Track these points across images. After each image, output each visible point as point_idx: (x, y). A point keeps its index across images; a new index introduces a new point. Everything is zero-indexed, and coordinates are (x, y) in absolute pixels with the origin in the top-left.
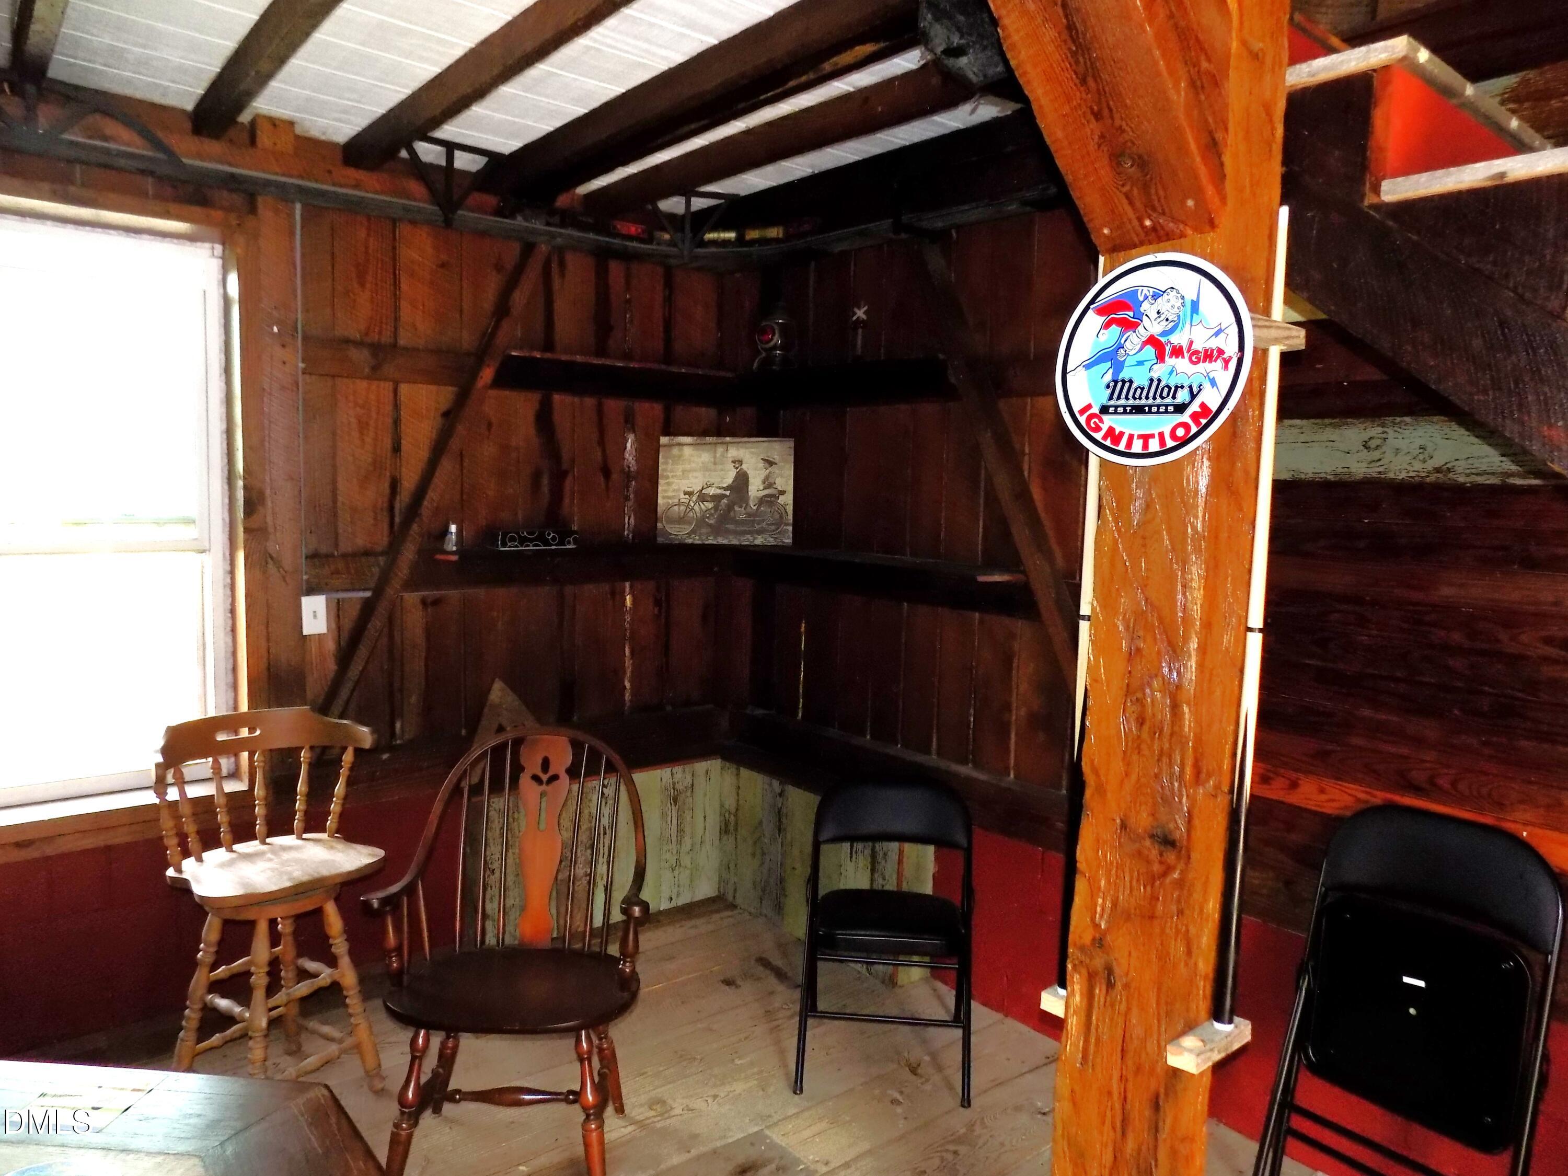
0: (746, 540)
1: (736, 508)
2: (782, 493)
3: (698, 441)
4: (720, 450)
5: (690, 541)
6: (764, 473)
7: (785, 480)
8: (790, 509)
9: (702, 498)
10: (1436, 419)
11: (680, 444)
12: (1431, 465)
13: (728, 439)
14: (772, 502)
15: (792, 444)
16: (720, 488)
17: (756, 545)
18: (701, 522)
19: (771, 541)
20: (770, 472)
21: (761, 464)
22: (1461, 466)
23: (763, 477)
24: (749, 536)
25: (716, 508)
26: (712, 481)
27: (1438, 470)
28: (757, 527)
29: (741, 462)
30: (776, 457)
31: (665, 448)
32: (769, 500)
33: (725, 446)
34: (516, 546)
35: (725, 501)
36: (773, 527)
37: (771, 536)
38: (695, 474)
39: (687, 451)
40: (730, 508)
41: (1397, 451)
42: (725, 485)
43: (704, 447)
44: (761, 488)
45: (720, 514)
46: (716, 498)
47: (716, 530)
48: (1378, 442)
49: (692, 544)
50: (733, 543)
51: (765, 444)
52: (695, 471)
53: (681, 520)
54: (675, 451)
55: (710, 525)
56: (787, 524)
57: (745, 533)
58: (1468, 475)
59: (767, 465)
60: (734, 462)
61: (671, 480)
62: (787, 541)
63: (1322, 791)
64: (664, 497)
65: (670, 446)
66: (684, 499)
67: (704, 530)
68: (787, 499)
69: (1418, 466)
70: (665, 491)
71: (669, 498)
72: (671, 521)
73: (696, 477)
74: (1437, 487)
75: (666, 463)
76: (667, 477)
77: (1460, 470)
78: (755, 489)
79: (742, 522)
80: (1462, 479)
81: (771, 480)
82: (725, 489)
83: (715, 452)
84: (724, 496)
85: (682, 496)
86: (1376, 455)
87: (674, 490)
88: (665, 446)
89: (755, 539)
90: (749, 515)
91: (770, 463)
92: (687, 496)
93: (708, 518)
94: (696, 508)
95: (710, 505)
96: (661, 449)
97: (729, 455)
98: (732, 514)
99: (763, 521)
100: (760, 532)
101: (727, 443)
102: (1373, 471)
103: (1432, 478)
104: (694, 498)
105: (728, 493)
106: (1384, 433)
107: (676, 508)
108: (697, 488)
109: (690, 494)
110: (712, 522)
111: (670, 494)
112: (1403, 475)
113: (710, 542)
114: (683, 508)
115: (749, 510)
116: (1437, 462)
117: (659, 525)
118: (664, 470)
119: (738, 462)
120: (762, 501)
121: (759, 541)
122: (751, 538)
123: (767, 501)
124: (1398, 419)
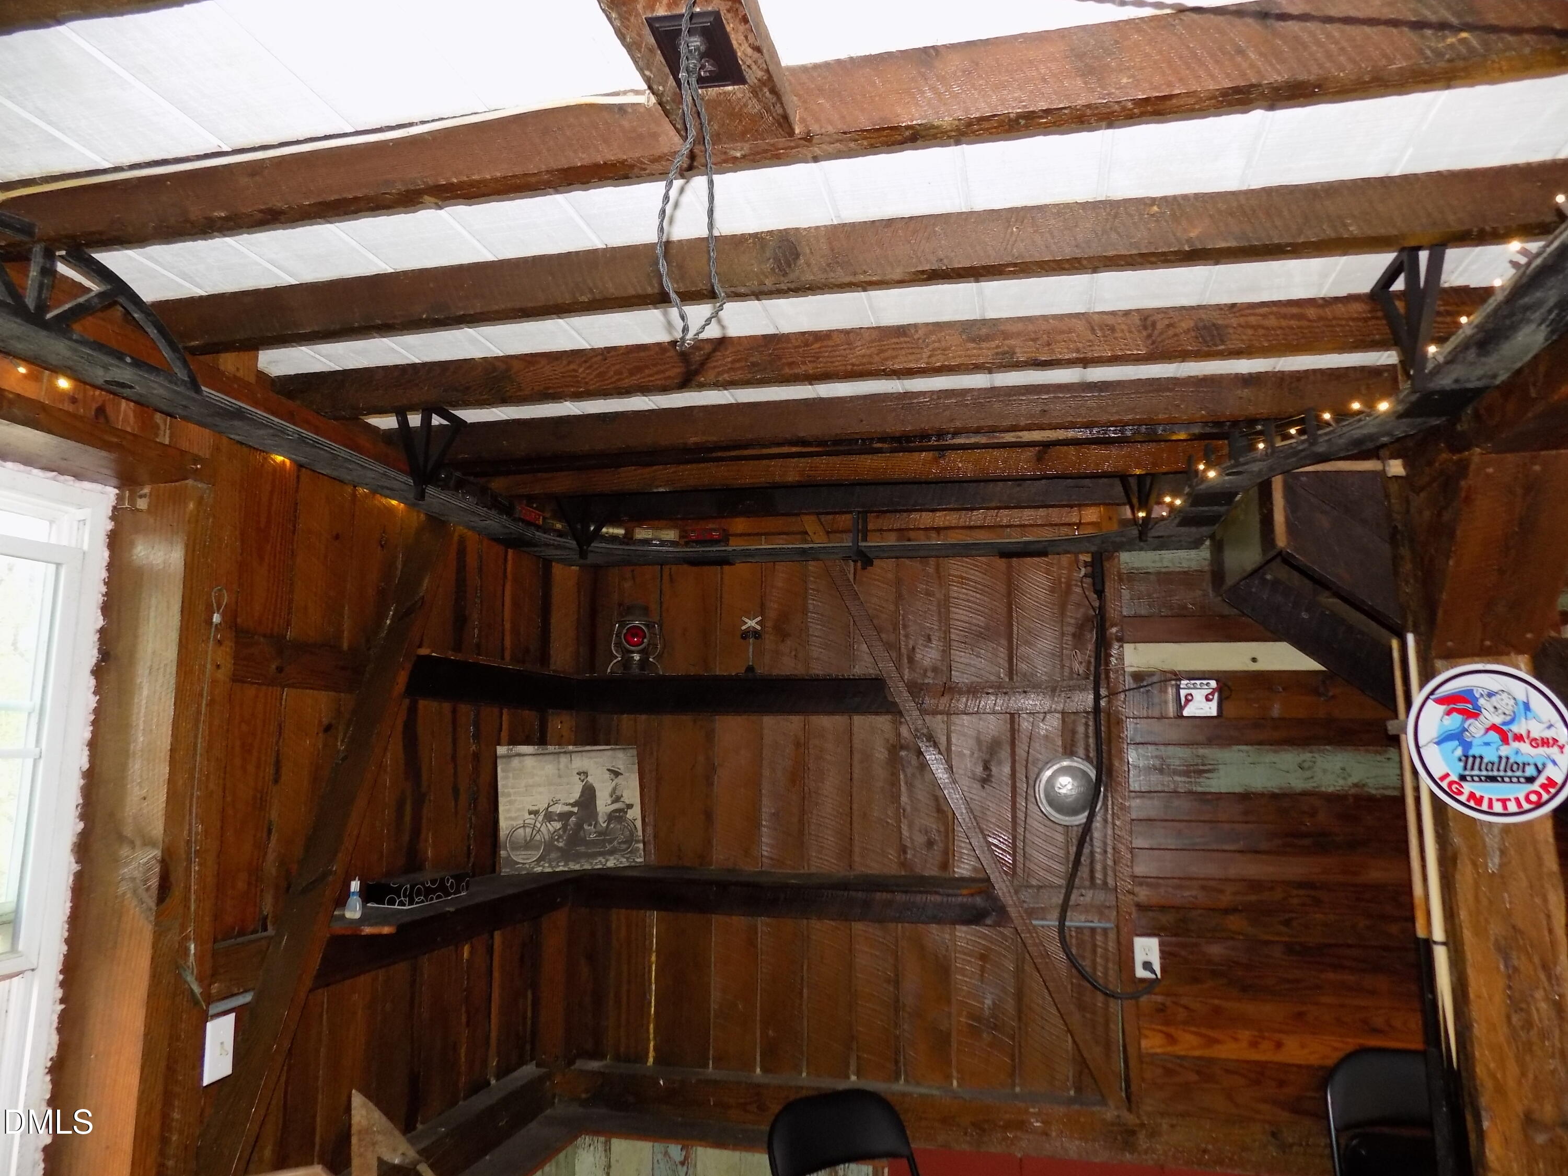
0: (598, 863)
1: (586, 827)
2: (630, 806)
3: (540, 751)
4: (564, 759)
5: (539, 869)
6: (610, 786)
7: (631, 792)
8: (639, 824)
9: (549, 817)
10: (1349, 748)
11: (519, 755)
12: (1350, 781)
13: (571, 748)
14: (622, 817)
15: (635, 752)
16: (567, 804)
17: (609, 868)
18: (549, 846)
19: (624, 862)
20: (616, 785)
21: (607, 775)
22: (1371, 782)
23: (610, 789)
24: (601, 858)
25: (564, 827)
26: (558, 797)
27: (1355, 785)
28: (608, 847)
29: (586, 774)
30: (620, 766)
31: (504, 760)
32: (617, 816)
33: (568, 756)
34: (423, 902)
35: (573, 819)
36: (624, 846)
37: (623, 856)
38: (541, 789)
39: (529, 762)
40: (579, 826)
41: (1325, 771)
42: (572, 801)
43: (547, 757)
44: (609, 802)
45: (569, 835)
46: (564, 817)
47: (566, 855)
48: (1311, 764)
49: (542, 873)
50: (585, 867)
51: (610, 753)
52: (539, 785)
53: (528, 845)
54: (515, 762)
55: (559, 849)
56: (638, 842)
57: (594, 855)
58: (1377, 789)
59: (612, 776)
60: (579, 774)
61: (513, 798)
62: (639, 860)
63: (1303, 1046)
64: (506, 819)
65: (508, 757)
66: (530, 819)
67: (553, 855)
68: (635, 813)
69: (1341, 782)
70: (508, 811)
71: (511, 819)
72: (516, 847)
73: (540, 793)
74: (1357, 798)
75: (506, 778)
76: (509, 795)
77: (1371, 785)
78: (603, 805)
79: (594, 843)
80: (1374, 792)
81: (618, 793)
82: (573, 805)
83: (559, 762)
84: (571, 814)
85: (527, 816)
86: (1308, 774)
87: (519, 810)
88: (503, 757)
89: (607, 861)
90: (600, 834)
91: (617, 774)
92: (532, 816)
93: (557, 840)
94: (543, 829)
95: (558, 825)
96: (499, 761)
97: (574, 766)
98: (582, 833)
99: (615, 839)
100: (612, 852)
101: (571, 752)
102: (1309, 786)
103: (1353, 791)
104: (540, 818)
105: (575, 810)
106: (1313, 757)
107: (521, 831)
108: (542, 806)
109: (535, 813)
110: (561, 845)
111: (513, 814)
112: (1331, 789)
113: (561, 869)
114: (528, 830)
115: (599, 828)
116: (1354, 779)
117: (503, 853)
118: (504, 786)
119: (583, 774)
120: (611, 817)
121: (611, 864)
122: (603, 860)
123: (616, 817)
124: (1322, 747)
